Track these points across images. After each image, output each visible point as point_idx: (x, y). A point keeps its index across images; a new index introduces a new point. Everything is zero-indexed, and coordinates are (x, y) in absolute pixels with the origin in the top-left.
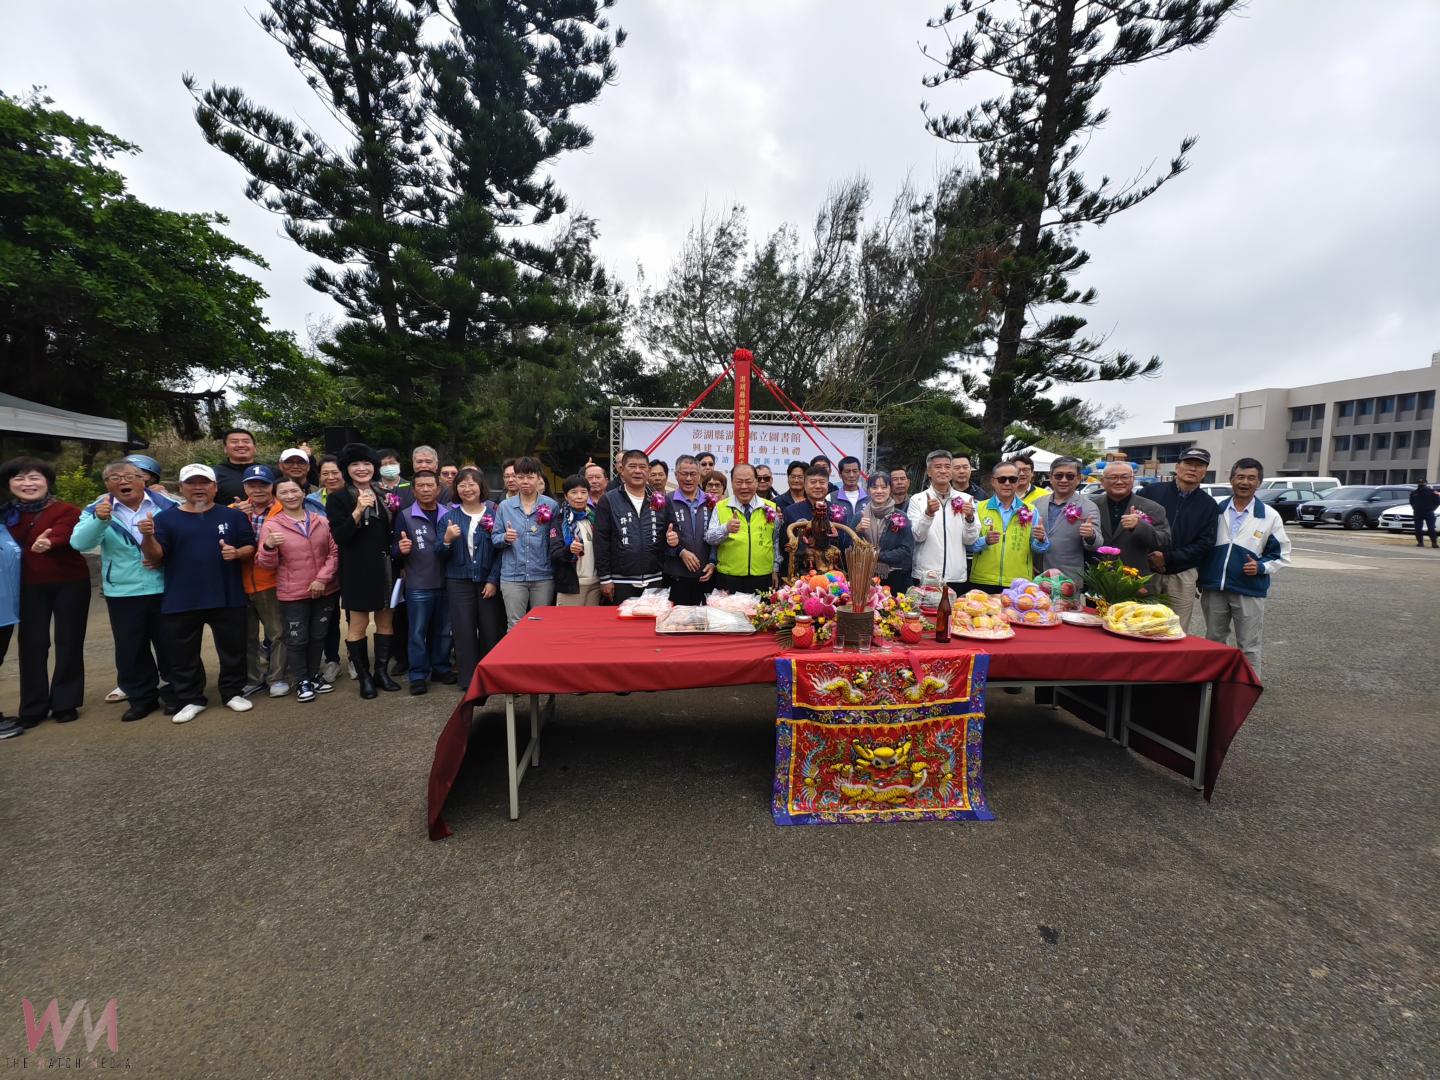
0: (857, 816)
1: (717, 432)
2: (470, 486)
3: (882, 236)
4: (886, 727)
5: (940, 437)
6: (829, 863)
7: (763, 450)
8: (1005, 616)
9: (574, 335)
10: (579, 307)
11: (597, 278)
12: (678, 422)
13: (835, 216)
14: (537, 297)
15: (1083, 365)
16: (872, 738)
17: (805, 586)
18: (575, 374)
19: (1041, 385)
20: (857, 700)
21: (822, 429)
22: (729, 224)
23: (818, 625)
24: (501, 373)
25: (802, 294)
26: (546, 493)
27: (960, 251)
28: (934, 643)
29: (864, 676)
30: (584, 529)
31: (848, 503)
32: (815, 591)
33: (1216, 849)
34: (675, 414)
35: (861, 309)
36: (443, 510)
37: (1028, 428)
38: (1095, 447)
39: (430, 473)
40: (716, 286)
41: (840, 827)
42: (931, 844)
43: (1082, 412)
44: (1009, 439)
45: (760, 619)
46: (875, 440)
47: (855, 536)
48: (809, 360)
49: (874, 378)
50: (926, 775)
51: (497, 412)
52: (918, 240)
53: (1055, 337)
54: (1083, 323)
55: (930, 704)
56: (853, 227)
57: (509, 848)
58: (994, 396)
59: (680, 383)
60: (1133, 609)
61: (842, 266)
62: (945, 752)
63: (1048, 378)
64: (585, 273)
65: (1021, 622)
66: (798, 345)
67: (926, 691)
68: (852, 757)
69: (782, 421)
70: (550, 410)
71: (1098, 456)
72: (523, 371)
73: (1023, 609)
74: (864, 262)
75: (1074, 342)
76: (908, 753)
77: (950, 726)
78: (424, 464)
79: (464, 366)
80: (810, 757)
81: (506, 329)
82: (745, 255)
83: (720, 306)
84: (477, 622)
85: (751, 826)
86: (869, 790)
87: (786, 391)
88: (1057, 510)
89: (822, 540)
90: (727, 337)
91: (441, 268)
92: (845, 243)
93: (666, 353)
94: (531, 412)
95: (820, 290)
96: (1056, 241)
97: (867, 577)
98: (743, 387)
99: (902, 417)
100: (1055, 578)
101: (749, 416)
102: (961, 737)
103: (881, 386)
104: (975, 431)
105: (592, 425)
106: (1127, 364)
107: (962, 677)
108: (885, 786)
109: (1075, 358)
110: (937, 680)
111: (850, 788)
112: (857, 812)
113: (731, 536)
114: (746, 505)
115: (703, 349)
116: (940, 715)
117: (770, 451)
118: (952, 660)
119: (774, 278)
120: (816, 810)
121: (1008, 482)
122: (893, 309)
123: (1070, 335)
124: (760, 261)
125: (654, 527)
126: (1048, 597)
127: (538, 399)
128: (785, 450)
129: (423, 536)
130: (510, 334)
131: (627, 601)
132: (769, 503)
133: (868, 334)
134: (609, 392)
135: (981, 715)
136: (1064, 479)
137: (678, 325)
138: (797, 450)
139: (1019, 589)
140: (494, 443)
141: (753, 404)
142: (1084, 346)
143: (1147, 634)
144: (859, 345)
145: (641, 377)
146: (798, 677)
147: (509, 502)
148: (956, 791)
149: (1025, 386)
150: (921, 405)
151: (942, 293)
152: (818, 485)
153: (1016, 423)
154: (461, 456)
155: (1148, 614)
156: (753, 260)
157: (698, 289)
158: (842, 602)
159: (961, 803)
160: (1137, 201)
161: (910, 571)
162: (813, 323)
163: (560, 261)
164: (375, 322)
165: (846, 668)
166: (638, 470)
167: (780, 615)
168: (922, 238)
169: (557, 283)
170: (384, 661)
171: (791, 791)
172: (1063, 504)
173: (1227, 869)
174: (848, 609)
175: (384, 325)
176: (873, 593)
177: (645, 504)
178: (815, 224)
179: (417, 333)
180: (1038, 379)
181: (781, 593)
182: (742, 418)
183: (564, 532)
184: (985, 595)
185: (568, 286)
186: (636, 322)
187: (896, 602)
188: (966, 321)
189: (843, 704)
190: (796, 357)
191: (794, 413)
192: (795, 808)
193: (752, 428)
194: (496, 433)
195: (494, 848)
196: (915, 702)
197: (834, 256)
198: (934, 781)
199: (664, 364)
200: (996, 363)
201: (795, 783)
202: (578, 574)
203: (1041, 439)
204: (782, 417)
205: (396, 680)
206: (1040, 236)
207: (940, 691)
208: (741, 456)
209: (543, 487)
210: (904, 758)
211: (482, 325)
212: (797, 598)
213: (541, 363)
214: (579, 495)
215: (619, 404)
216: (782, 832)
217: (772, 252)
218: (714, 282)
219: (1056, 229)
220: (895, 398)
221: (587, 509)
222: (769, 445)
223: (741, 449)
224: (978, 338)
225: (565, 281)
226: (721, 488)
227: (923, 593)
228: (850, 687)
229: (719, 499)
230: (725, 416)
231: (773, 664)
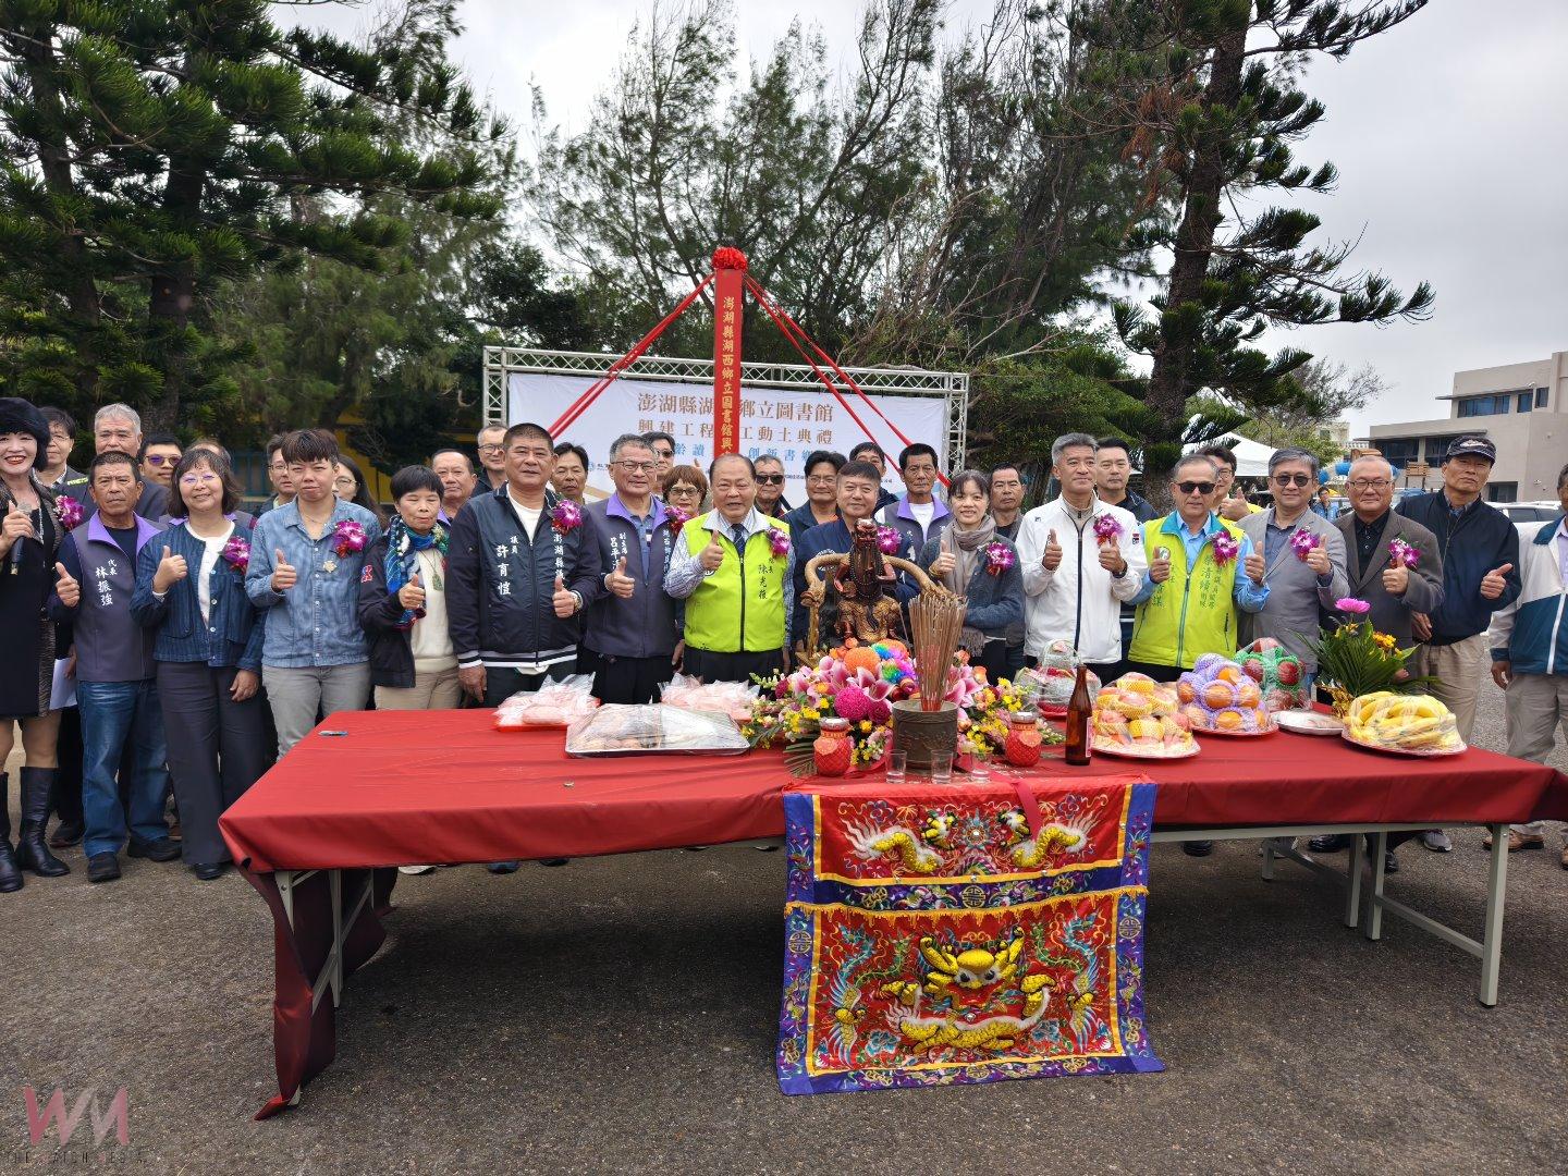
0: (928, 1073)
1: (684, 399)
2: (203, 481)
3: (978, 55)
4: (979, 914)
5: (1077, 415)
6: (878, 1157)
7: (765, 433)
8: (1183, 718)
9: (414, 214)
10: (423, 159)
11: (456, 108)
12: (610, 379)
13: (894, 17)
14: (341, 136)
15: (1314, 294)
16: (954, 934)
17: (837, 666)
18: (416, 286)
19: (1247, 327)
20: (928, 868)
21: (870, 398)
22: (703, 23)
23: (860, 736)
24: (271, 278)
25: (837, 154)
26: (359, 499)
27: (1112, 88)
28: (1063, 765)
29: (941, 824)
30: (429, 567)
31: (916, 524)
32: (854, 675)
33: (1516, 1101)
34: (606, 365)
35: (941, 184)
36: (148, 530)
37: (1227, 403)
38: (1334, 438)
39: (123, 456)
40: (680, 132)
41: (898, 1094)
42: (1056, 1117)
43: (1314, 379)
44: (1194, 420)
45: (757, 726)
46: (963, 417)
47: (925, 580)
48: (848, 274)
49: (963, 310)
50: (1047, 997)
51: (261, 351)
52: (1040, 67)
53: (1270, 244)
54: (1313, 223)
55: (1055, 872)
56: (926, 38)
57: (281, 1159)
58: (1168, 344)
59: (613, 308)
60: (1387, 704)
61: (906, 107)
62: (1079, 955)
63: (1259, 315)
64: (434, 97)
65: (1211, 729)
66: (830, 247)
67: (1048, 850)
68: (919, 971)
69: (800, 383)
70: (366, 350)
71: (1338, 453)
72: (313, 276)
73: (1215, 706)
74: (946, 102)
75: (1300, 253)
76: (1017, 960)
77: (1089, 910)
78: (113, 440)
79: (197, 261)
80: (846, 971)
81: (280, 194)
82: (732, 77)
83: (688, 169)
84: (218, 741)
85: (738, 1100)
86: (951, 1027)
87: (808, 328)
88: (1280, 538)
89: (870, 588)
90: (701, 227)
91: (154, 74)
92: (913, 65)
93: (588, 252)
94: (331, 352)
95: (869, 148)
96: (1270, 81)
97: (945, 651)
98: (729, 317)
99: (1011, 379)
100: (1270, 654)
101: (740, 372)
102: (1107, 928)
103: (974, 323)
104: (1138, 405)
105: (450, 381)
106: (1382, 295)
107: (1109, 825)
108: (976, 1021)
109: (1302, 282)
110: (1067, 830)
111: (916, 1025)
112: (928, 1066)
113: (708, 580)
114: (737, 527)
115: (657, 247)
116: (1072, 891)
117: (777, 436)
118: (1093, 794)
119: (786, 122)
120: (856, 1066)
121: (1196, 491)
122: (998, 189)
123: (1293, 242)
124: (759, 91)
125: (559, 563)
126: (1256, 686)
127: (343, 328)
128: (804, 435)
129: (110, 580)
130: (288, 206)
131: (513, 699)
132: (777, 523)
133: (953, 231)
134: (481, 320)
135: (1141, 889)
136: (1292, 485)
137: (609, 202)
138: (825, 435)
139: (1209, 672)
140: (254, 407)
141: (748, 350)
142: (1316, 261)
143: (1409, 745)
144: (937, 249)
145: (541, 294)
146: (824, 826)
147: (279, 513)
148: (1100, 1024)
149: (1220, 328)
150: (1044, 359)
151: (1080, 163)
152: (858, 493)
153: (1205, 392)
154: (190, 429)
155: (1408, 712)
156: (747, 89)
157: (647, 139)
158: (902, 695)
159: (1107, 1045)
160: (1397, 21)
161: (1022, 643)
162: (857, 206)
163: (386, 73)
164: (23, 171)
165: (909, 810)
166: (531, 458)
167: (792, 719)
168: (1047, 66)
169: (380, 114)
170: (38, 818)
171: (811, 1033)
172: (1290, 529)
173: (1532, 1133)
174: (913, 705)
175: (41, 178)
176: (954, 678)
177: (544, 521)
178: (861, 29)
179: (106, 195)
180: (1243, 317)
181: (795, 679)
182: (728, 374)
183: (388, 572)
184: (1150, 682)
185: (403, 119)
186: (532, 192)
187: (997, 695)
188: (1121, 213)
189: (904, 875)
190: (825, 266)
191: (821, 368)
192: (819, 1063)
193: (745, 394)
194: (260, 388)
195: (252, 1159)
196: (1029, 869)
197: (894, 88)
198: (1062, 1006)
199: (583, 273)
200: (1172, 286)
201: (818, 1017)
202: (415, 651)
203: (1246, 420)
204: (799, 376)
205: (63, 856)
206: (1244, 72)
207: (1073, 849)
208: (727, 443)
209: (352, 487)
210: (1011, 968)
211: (233, 184)
212: (823, 687)
213: (349, 260)
214: (423, 504)
215: (500, 343)
216: (794, 1107)
217: (780, 73)
218: (678, 126)
219: (1269, 60)
220: (999, 345)
221: (438, 530)
222: (776, 425)
223: (727, 430)
224: (1141, 242)
225: (396, 110)
226: (697, 498)
227: (1043, 679)
228: (916, 843)
229: (691, 516)
230: (697, 370)
231: (780, 805)
